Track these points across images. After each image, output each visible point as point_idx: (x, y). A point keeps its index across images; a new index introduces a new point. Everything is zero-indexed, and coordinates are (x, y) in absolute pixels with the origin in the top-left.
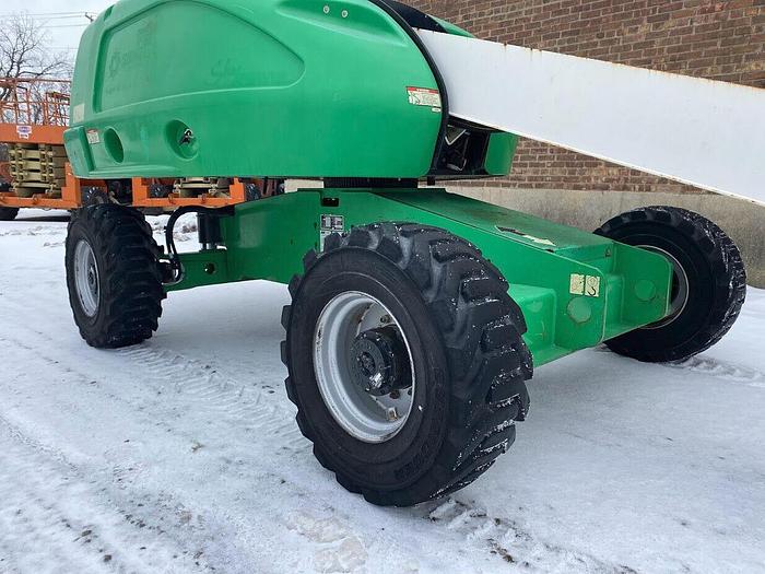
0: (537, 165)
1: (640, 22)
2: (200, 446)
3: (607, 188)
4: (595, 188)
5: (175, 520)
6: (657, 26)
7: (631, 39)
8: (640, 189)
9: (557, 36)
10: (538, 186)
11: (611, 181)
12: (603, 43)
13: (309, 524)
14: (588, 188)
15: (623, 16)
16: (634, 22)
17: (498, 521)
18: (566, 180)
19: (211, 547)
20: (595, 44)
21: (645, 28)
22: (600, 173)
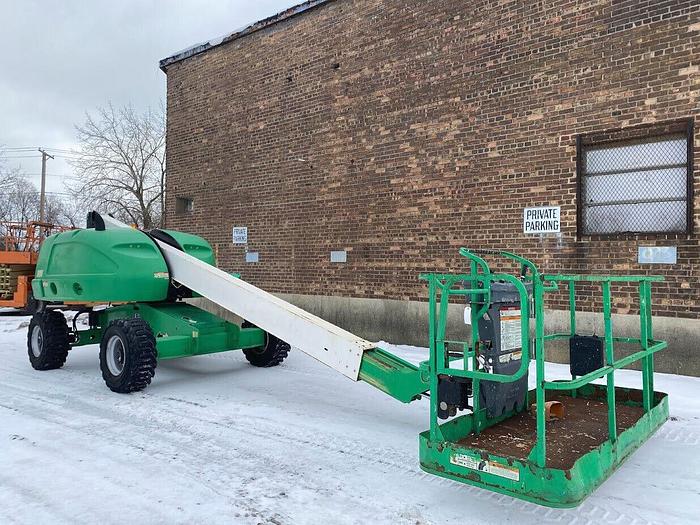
0: (288, 281)
1: (323, 216)
3: (316, 294)
6: (329, 219)
7: (320, 224)
8: (328, 295)
9: (293, 218)
11: (318, 290)
12: (310, 224)
15: (317, 213)
16: (321, 216)
18: (300, 289)
22: (313, 286)
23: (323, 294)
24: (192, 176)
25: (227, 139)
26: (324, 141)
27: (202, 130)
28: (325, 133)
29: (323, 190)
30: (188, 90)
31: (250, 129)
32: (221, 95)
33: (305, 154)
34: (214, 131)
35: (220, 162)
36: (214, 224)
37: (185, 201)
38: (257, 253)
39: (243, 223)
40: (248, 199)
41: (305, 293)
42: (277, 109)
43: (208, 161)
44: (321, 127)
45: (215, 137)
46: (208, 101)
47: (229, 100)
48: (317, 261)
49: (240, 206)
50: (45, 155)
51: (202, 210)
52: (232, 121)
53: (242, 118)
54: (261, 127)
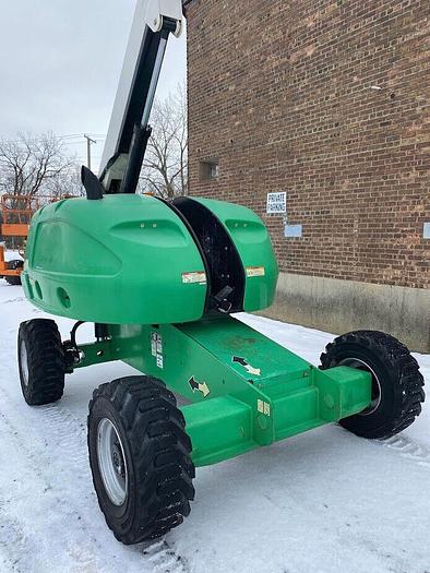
0: (347, 264)
1: (411, 169)
2: (50, 488)
3: (394, 284)
4: (385, 283)
5: (14, 538)
6: (422, 173)
7: (405, 181)
8: (416, 287)
9: (357, 176)
10: (348, 279)
11: (397, 278)
12: (387, 183)
13: (77, 549)
14: (381, 283)
15: (399, 165)
16: (407, 170)
17: (179, 558)
18: (366, 275)
19: (25, 557)
20: (382, 183)
21: (414, 174)
22: (388, 273)
23: (406, 285)
24: (217, 134)
25: (260, 80)
26: (418, 51)
27: (228, 74)
28: (420, 38)
29: (414, 128)
30: (211, 28)
31: (293, 60)
32: (253, 23)
33: (382, 78)
34: (243, 72)
35: (251, 111)
36: (243, 190)
37: (208, 166)
38: (300, 226)
39: (282, 187)
40: (289, 154)
41: (373, 282)
42: (335, 21)
43: (235, 113)
44: (414, 30)
45: (245, 80)
46: (236, 35)
47: (262, 26)
48: (399, 236)
49: (278, 165)
50: (89, 140)
51: (228, 174)
52: (266, 53)
53: (282, 47)
54: (310, 53)
